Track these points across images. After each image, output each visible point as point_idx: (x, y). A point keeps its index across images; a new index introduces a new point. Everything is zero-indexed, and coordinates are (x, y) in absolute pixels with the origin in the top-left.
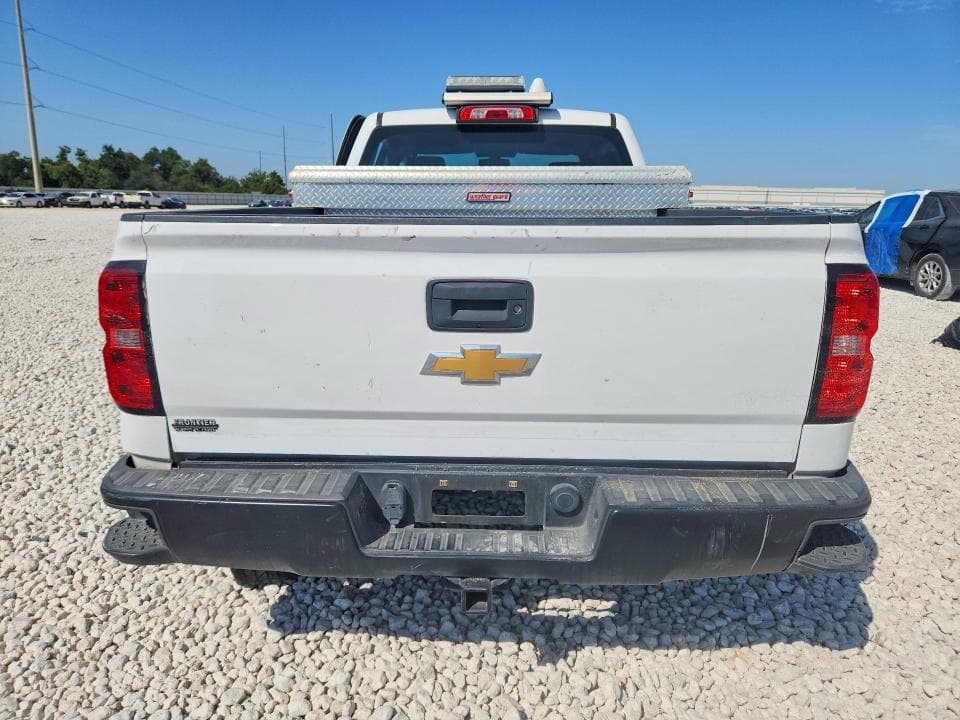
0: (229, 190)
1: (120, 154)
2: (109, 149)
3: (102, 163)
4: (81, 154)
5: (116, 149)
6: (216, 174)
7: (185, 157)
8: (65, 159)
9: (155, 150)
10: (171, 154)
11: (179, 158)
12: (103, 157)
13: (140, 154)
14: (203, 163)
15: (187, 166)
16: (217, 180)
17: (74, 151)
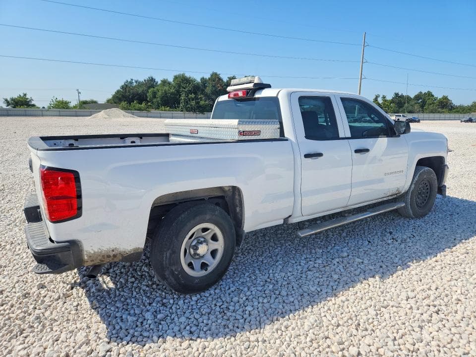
0: (458, 112)
1: (402, 96)
2: (397, 94)
3: (392, 101)
4: (384, 97)
5: (400, 94)
6: (451, 103)
7: (435, 96)
8: (377, 100)
9: (421, 93)
10: (429, 94)
11: (433, 96)
12: (393, 98)
13: (412, 96)
14: (445, 98)
15: (435, 100)
16: (452, 106)
17: (381, 96)
